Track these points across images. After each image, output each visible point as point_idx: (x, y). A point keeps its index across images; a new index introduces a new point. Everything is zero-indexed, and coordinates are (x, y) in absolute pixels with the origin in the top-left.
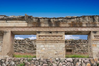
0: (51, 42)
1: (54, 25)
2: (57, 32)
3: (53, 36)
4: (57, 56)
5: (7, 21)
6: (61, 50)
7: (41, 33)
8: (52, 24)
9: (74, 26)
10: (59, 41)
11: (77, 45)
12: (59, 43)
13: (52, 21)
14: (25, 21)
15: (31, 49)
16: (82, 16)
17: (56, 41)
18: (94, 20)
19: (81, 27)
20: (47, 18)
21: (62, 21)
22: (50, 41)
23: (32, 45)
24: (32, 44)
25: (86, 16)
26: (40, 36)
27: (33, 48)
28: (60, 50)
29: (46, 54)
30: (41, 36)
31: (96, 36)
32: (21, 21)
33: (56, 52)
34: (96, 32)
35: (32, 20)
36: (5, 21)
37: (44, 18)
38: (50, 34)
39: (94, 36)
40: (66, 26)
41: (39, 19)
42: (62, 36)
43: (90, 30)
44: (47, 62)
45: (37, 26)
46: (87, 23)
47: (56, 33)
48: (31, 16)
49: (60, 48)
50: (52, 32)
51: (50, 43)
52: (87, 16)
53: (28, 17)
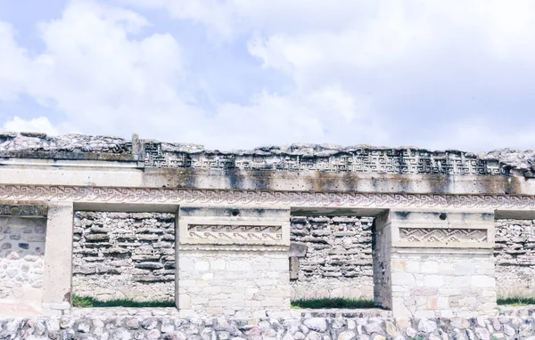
0: (238, 249)
1: (247, 184)
2: (260, 211)
3: (246, 228)
4: (258, 303)
5: (59, 163)
6: (275, 282)
7: (197, 212)
8: (242, 177)
9: (325, 187)
10: (268, 246)
11: (316, 236)
12: (266, 255)
13: (241, 167)
14: (134, 165)
15: (96, 255)
16: (359, 150)
17: (254, 249)
18: (402, 165)
19: (353, 192)
20: (220, 154)
21: (279, 167)
22: (234, 248)
23: (100, 236)
24: (98, 228)
25: (371, 151)
26: (191, 226)
27: (107, 247)
28: (270, 282)
29: (218, 296)
30: (195, 225)
31: (407, 229)
32: (116, 164)
33: (256, 290)
34: (409, 213)
35: (160, 159)
36: (51, 163)
37: (210, 155)
38: (234, 220)
39: (400, 229)
40: (297, 189)
41: (188, 156)
42: (280, 227)
43: (386, 206)
44: (242, 330)
45: (183, 184)
46: (376, 176)
47: (256, 213)
48: (155, 145)
49: (269, 274)
50: (242, 212)
51: (234, 255)
52: (377, 150)
53: (142, 149)
